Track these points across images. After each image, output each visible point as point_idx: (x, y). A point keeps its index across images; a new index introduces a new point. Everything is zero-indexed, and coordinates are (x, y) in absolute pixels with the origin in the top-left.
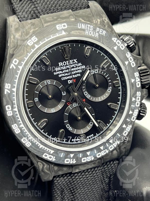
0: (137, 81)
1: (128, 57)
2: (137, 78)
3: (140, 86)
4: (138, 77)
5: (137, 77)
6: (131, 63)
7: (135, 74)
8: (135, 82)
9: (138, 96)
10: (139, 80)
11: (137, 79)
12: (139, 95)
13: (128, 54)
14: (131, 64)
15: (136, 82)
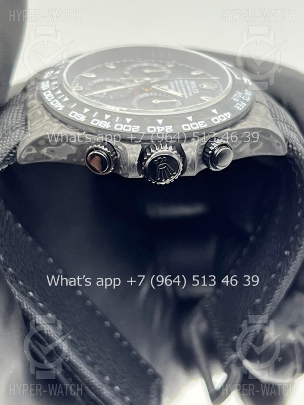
0: (158, 128)
1: (199, 123)
2: (163, 128)
3: (149, 131)
4: (165, 130)
5: (165, 128)
6: (189, 124)
7: (171, 127)
8: (157, 124)
9: (132, 127)
10: (159, 131)
11: (160, 129)
12: (133, 129)
13: (204, 124)
14: (187, 125)
15: (156, 127)
